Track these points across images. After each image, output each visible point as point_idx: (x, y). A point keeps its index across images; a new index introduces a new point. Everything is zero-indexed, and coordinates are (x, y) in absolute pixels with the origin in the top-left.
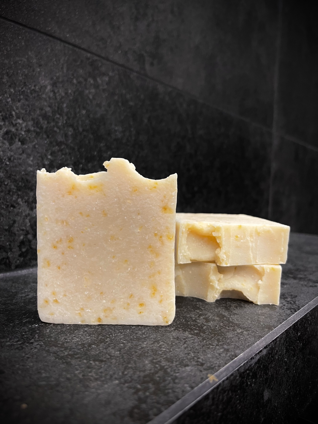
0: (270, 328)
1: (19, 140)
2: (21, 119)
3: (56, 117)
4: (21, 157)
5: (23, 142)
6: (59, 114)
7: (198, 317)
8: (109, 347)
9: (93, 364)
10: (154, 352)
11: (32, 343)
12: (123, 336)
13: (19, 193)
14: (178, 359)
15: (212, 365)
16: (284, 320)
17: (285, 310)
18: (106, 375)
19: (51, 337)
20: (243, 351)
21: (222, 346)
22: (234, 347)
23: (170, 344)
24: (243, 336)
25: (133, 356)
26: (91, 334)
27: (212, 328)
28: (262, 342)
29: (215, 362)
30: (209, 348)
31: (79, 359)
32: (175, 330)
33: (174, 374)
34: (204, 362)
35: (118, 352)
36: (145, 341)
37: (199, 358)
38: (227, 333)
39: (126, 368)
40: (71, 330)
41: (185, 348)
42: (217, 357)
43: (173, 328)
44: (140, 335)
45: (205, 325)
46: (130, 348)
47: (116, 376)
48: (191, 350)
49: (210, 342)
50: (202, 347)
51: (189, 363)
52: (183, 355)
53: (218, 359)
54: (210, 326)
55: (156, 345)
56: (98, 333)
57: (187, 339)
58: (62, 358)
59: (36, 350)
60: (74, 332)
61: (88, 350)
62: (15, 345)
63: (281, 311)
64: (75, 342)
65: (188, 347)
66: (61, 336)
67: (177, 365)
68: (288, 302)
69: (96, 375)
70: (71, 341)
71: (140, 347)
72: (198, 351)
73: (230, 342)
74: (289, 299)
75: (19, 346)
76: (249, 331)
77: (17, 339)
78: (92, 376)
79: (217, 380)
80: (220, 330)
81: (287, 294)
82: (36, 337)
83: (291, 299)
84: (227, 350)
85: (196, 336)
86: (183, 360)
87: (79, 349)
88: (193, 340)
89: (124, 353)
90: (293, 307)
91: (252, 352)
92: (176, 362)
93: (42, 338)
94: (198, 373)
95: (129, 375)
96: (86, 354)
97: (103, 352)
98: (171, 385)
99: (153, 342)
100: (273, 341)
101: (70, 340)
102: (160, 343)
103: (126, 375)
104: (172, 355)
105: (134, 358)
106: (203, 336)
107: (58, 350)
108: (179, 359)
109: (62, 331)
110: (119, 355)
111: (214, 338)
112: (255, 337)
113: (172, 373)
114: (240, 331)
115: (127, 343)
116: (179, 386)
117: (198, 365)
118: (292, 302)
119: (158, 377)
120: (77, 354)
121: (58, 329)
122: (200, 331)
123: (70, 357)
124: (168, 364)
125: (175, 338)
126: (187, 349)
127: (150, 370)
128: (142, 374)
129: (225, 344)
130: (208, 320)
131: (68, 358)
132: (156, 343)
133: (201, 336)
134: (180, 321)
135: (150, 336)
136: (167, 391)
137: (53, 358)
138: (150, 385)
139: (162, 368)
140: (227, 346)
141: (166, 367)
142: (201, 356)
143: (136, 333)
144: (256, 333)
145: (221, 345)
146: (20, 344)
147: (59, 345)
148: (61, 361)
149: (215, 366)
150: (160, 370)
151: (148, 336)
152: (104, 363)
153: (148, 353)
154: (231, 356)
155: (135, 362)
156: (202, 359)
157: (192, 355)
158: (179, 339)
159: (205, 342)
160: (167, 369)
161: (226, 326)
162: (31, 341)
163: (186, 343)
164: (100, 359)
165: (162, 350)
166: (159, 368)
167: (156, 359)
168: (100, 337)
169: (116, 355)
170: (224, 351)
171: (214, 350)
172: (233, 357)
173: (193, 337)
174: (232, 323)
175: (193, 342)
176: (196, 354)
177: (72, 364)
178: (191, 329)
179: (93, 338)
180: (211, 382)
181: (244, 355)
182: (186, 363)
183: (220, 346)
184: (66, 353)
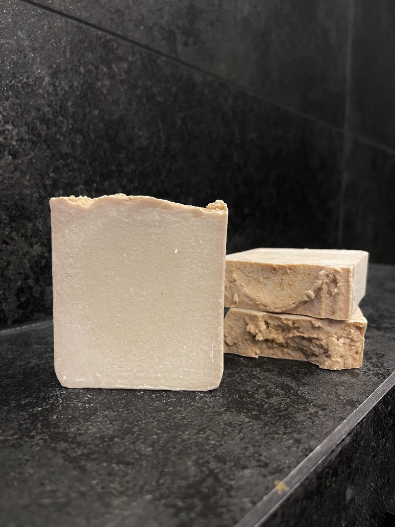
0: (353, 404)
1: (9, 153)
2: (11, 124)
3: (58, 120)
4: (13, 176)
5: (15, 155)
6: (62, 116)
7: (256, 391)
8: (138, 440)
9: (117, 468)
10: (200, 447)
11: (33, 437)
12: (156, 423)
13: (13, 224)
14: (232, 458)
15: (279, 466)
16: (371, 392)
17: (371, 376)
18: (135, 485)
19: (59, 427)
20: (319, 441)
21: (291, 435)
22: (308, 436)
23: (220, 433)
24: (319, 417)
25: (172, 454)
26: (113, 421)
27: (276, 407)
28: (345, 426)
29: (283, 461)
30: (273, 438)
31: (97, 462)
32: (226, 411)
33: (229, 482)
34: (268, 461)
35: (150, 449)
36: (186, 430)
37: (260, 455)
38: (297, 415)
39: (162, 474)
40: (86, 415)
41: (242, 439)
42: (285, 452)
43: (223, 407)
44: (180, 420)
45: (266, 403)
46: (167, 442)
47: (148, 487)
48: (249, 443)
49: (275, 429)
50: (265, 436)
51: (248, 463)
52: (239, 451)
53: (287, 455)
54: (273, 404)
55: (201, 436)
56: (122, 419)
57: (243, 424)
58: (74, 460)
59: (38, 448)
60: (89, 418)
61: (109, 446)
62: (9, 440)
63: (365, 378)
64: (91, 434)
65: (244, 438)
66: (72, 425)
67: (232, 466)
68: (373, 364)
69: (121, 487)
70: (86, 432)
71: (180, 440)
72: (259, 444)
73: (301, 428)
74: (374, 360)
75: (15, 442)
76: (325, 409)
77: (13, 431)
78: (114, 488)
79: (287, 489)
80: (286, 409)
81: (371, 352)
82: (38, 428)
83: (377, 360)
84: (298, 441)
85: (255, 419)
86: (239, 459)
87: (97, 446)
88: (251, 426)
89: (159, 450)
90: (380, 372)
91: (332, 443)
92: (230, 462)
93: (47, 428)
94: (261, 479)
95: (166, 485)
96: (106, 453)
97: (129, 449)
98: (225, 500)
99: (196, 431)
100: (359, 423)
101: (84, 430)
102: (206, 432)
103: (162, 485)
104: (224, 451)
105: (173, 458)
106: (264, 420)
107: (68, 447)
108: (234, 457)
109: (73, 417)
110: (152, 453)
111: (280, 422)
112: (334, 419)
113: (225, 481)
114: (314, 410)
115: (163, 434)
116: (235, 501)
117: (260, 466)
118: (379, 364)
119: (207, 487)
120: (95, 452)
121: (68, 414)
122: (259, 411)
123: (84, 458)
124: (219, 465)
125: (226, 424)
126: (243, 441)
127: (195, 476)
128: (184, 483)
129: (295, 431)
130: (271, 394)
131: (82, 459)
132: (202, 433)
133: (261, 420)
134: (233, 397)
135: (193, 422)
136: (219, 510)
137: (61, 461)
138: (196, 501)
139: (212, 473)
140: (298, 434)
141: (216, 471)
142: (264, 450)
143: (174, 418)
144: (336, 414)
145: (290, 433)
146: (17, 439)
147: (70, 440)
148: (72, 465)
149: (284, 468)
150: (208, 476)
151: (190, 422)
152: (131, 466)
153: (191, 449)
154: (304, 450)
155: (174, 463)
156: (265, 456)
157: (252, 450)
158: (232, 426)
159: (267, 429)
160: (218, 473)
161: (294, 403)
162: (32, 434)
163: (242, 431)
164: (126, 459)
165: (210, 444)
166: (207, 472)
167: (202, 458)
168: (126, 425)
169: (147, 453)
170: (294, 442)
171: (281, 442)
172: (308, 453)
173: (250, 422)
174: (303, 398)
175: (251, 430)
176: (257, 448)
177: (87, 470)
178: (247, 409)
179: (116, 427)
180: (280, 492)
181: (322, 447)
182: (244, 463)
183: (288, 434)
184: (79, 452)
